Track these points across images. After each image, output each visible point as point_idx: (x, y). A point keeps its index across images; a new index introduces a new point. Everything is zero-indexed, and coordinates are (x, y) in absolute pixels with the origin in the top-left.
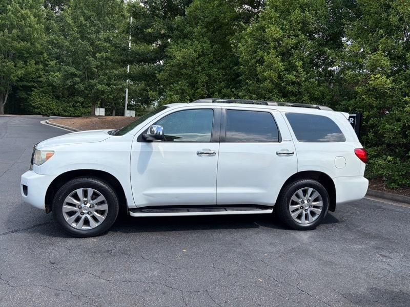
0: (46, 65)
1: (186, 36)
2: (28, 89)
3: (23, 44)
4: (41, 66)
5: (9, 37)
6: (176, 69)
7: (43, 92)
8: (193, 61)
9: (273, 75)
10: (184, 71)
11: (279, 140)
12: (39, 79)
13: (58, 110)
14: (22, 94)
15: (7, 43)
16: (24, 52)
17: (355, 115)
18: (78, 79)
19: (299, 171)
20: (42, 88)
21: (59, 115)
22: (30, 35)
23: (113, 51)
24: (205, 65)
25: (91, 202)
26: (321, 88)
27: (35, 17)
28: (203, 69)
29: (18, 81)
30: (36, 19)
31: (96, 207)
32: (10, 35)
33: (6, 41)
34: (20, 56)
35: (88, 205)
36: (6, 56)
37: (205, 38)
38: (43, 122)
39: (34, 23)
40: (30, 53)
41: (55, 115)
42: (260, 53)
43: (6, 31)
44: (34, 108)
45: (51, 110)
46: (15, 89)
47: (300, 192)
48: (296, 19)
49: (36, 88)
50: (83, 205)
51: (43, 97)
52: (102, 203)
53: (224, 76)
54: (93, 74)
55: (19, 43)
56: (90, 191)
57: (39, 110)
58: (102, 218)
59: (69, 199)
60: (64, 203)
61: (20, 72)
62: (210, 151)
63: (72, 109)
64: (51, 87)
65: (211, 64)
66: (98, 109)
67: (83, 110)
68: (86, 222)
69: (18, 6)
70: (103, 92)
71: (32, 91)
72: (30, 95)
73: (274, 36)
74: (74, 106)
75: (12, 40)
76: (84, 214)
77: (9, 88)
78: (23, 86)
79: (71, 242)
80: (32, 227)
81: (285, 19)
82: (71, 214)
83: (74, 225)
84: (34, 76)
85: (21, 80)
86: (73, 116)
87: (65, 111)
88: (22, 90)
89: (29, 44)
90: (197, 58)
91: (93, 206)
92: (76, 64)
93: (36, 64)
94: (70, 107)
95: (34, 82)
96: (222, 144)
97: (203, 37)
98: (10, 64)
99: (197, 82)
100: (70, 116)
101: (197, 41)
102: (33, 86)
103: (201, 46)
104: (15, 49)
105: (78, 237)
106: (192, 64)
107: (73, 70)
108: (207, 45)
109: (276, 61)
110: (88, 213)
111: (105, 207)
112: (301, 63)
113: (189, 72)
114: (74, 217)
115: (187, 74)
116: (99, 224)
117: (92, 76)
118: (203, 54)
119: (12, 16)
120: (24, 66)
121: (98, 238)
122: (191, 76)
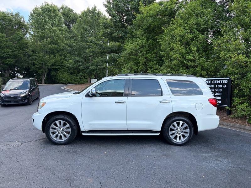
0: (66, 56)
1: (133, 37)
2: (56, 70)
3: (53, 46)
4: (63, 57)
5: (47, 43)
6: (128, 56)
7: (64, 71)
8: (137, 51)
9: (179, 56)
10: (132, 57)
11: (161, 95)
12: (62, 64)
13: (71, 81)
14: (53, 73)
15: (46, 46)
16: (54, 50)
17: (228, 78)
18: (81, 63)
19: (173, 112)
20: (63, 69)
21: (72, 84)
22: (57, 41)
23: (95, 47)
24: (144, 52)
25: (63, 127)
26: (208, 63)
27: (60, 31)
28: (143, 55)
29: (51, 66)
30: (61, 32)
31: (65, 130)
32: (47, 41)
33: (45, 45)
34: (52, 52)
35: (62, 129)
36: (45, 53)
37: (144, 37)
38: (62, 88)
39: (59, 34)
40: (57, 51)
41: (70, 83)
42: (172, 44)
43: (45, 39)
44: (59, 80)
45: (68, 81)
46: (50, 70)
47: (175, 123)
48: (193, 23)
49: (60, 69)
50: (59, 129)
51: (64, 74)
52: (68, 128)
53: (156, 58)
54: (89, 60)
55: (51, 45)
56: (62, 122)
57: (62, 81)
58: (68, 136)
59: (53, 126)
60: (51, 128)
61: (52, 61)
62: (123, 101)
63: (79, 80)
64: (68, 68)
65: (148, 51)
66: (93, 79)
67: (85, 80)
68: (61, 137)
69: (50, 25)
70: (94, 70)
71: (58, 71)
72: (57, 73)
73: (179, 34)
74: (80, 78)
75: (48, 44)
76: (60, 133)
77: (47, 70)
78: (53, 69)
79: (54, 147)
80: (39, 140)
81: (186, 23)
82: (53, 133)
83: (55, 139)
84: (59, 63)
85: (53, 65)
86: (79, 84)
87: (75, 81)
88: (53, 71)
89: (57, 46)
90: (140, 49)
91: (64, 130)
92: (79, 55)
93: (60, 56)
94: (78, 79)
95: (59, 66)
96: (129, 98)
97: (143, 36)
98: (47, 57)
99: (139, 63)
100: (78, 84)
101: (139, 39)
102: (59, 69)
103: (142, 42)
104: (49, 49)
105: (57, 145)
106: (136, 52)
107: (78, 58)
108: (144, 41)
109: (181, 48)
110: (61, 133)
111: (70, 130)
112: (196, 48)
113: (134, 57)
114: (55, 135)
115: (134, 58)
116: (67, 138)
117: (88, 61)
118: (143, 46)
119: (48, 31)
120: (54, 57)
121: (67, 146)
122: (136, 59)
